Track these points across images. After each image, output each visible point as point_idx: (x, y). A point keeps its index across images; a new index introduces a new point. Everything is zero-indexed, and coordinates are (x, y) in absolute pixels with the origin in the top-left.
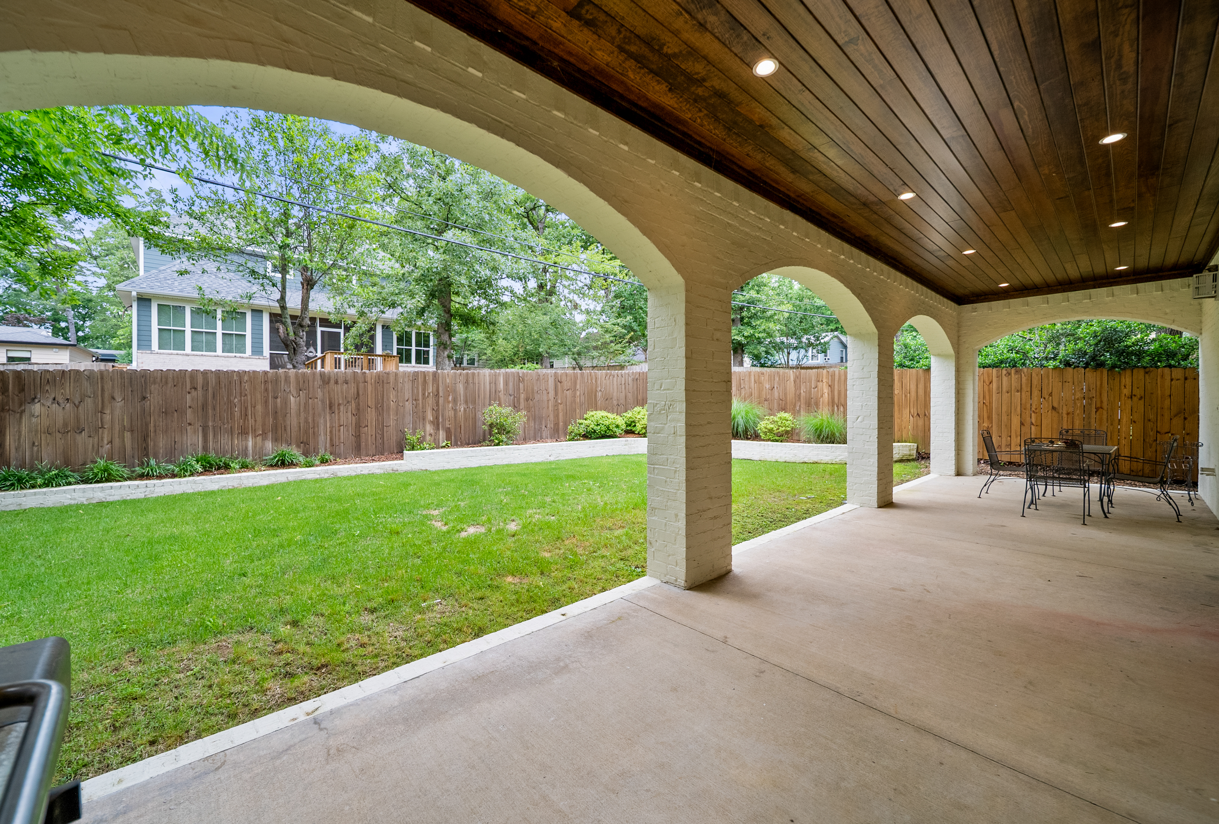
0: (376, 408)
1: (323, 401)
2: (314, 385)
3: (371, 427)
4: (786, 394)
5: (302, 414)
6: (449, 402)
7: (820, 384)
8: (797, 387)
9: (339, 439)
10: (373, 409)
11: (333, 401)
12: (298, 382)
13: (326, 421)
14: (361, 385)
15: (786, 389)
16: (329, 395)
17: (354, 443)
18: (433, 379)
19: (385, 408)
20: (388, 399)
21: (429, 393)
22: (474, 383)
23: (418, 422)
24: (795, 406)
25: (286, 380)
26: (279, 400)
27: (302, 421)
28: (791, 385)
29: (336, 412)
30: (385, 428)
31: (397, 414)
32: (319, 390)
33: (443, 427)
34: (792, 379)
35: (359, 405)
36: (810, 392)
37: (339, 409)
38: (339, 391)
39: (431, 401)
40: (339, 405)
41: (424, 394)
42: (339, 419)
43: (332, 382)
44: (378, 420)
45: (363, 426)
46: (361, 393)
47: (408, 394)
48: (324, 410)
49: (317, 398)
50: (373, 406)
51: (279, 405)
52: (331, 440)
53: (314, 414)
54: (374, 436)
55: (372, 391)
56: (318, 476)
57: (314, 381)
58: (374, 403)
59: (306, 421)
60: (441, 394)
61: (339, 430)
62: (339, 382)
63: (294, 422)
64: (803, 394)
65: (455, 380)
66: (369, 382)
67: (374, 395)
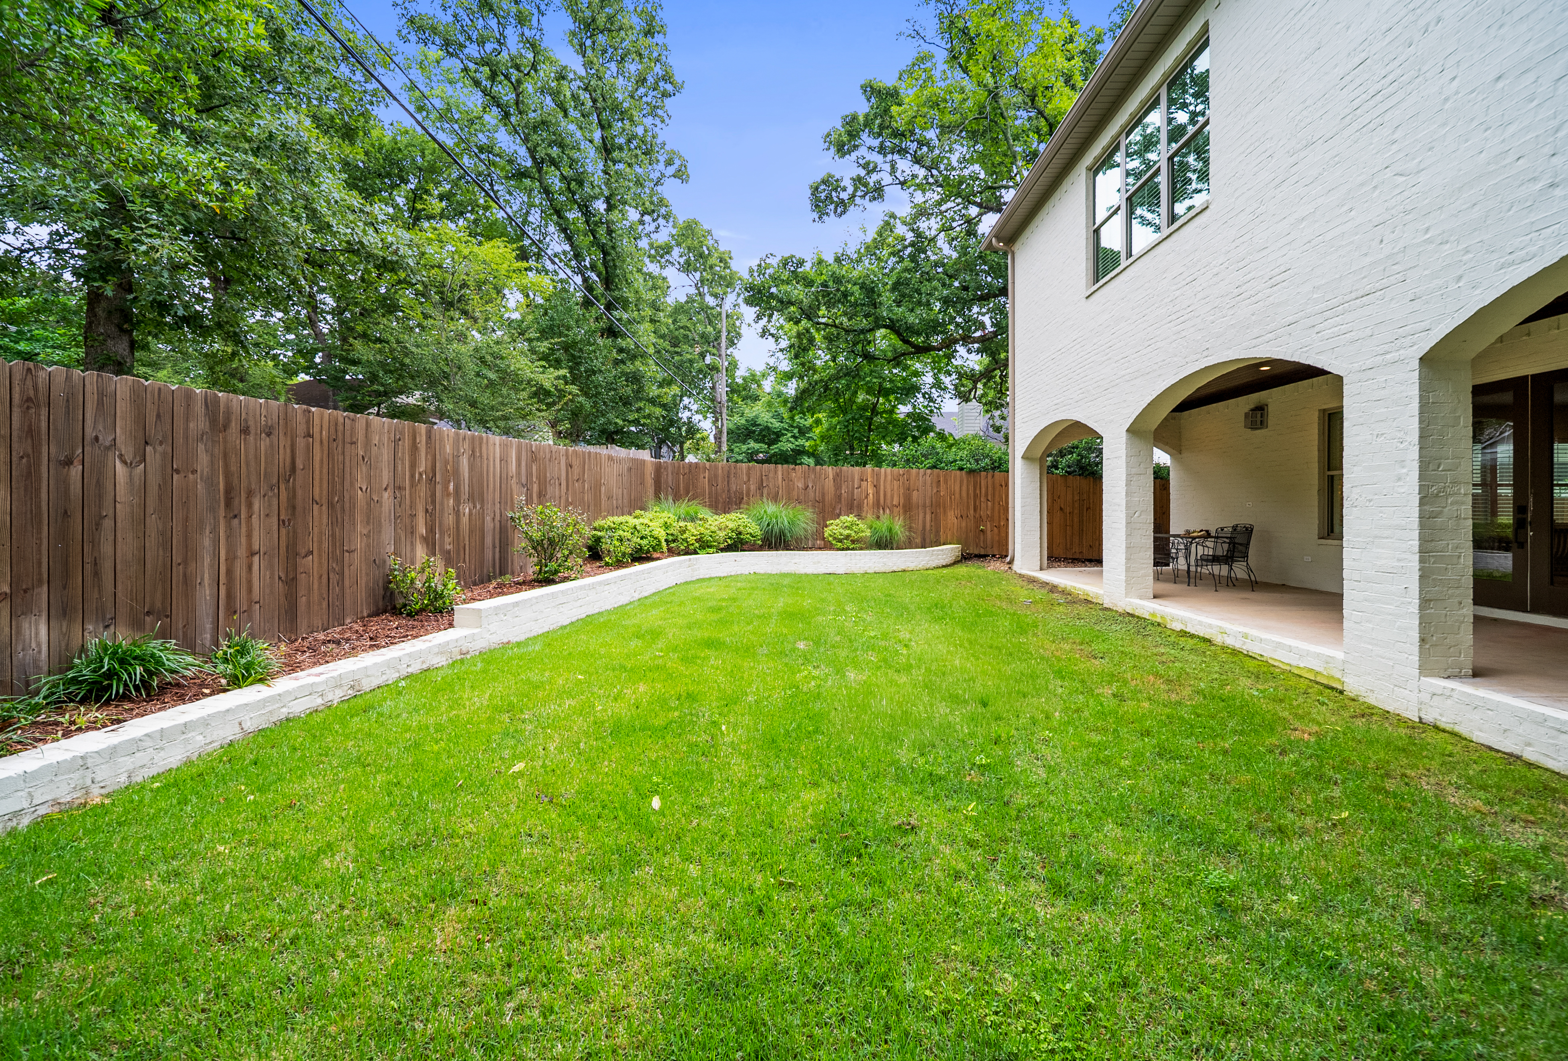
0: (331, 505)
1: (211, 483)
2: (187, 429)
3: (320, 555)
4: (823, 495)
5: (152, 520)
6: (448, 495)
7: (864, 484)
8: (838, 487)
9: (250, 590)
10: (324, 508)
11: (236, 481)
12: (140, 420)
13: (216, 542)
14: (300, 442)
15: (823, 488)
16: (226, 466)
17: (282, 599)
18: (427, 443)
19: (347, 505)
20: (352, 484)
21: (421, 474)
22: (481, 456)
23: (403, 539)
24: (834, 509)
25: (100, 403)
26: (76, 471)
27: (152, 542)
28: (829, 484)
29: (243, 516)
30: (347, 554)
31: (368, 523)
32: (201, 447)
33: (440, 550)
34: (831, 477)
35: (294, 496)
36: (853, 493)
37: (250, 505)
38: (251, 456)
39: (423, 490)
40: (250, 494)
41: (412, 476)
42: (249, 536)
43: (234, 427)
44: (333, 535)
45: (303, 552)
46: (299, 464)
47: (386, 477)
48: (213, 509)
49: (194, 472)
50: (324, 501)
51: (75, 487)
52: (230, 596)
53: (187, 519)
54: (325, 577)
55: (322, 461)
56: (319, 701)
57: (187, 420)
58: (325, 493)
59: (166, 543)
60: (438, 478)
61: (250, 567)
62: (252, 430)
63: (127, 547)
64: (844, 495)
65: (458, 450)
66: (317, 436)
67: (325, 471)
